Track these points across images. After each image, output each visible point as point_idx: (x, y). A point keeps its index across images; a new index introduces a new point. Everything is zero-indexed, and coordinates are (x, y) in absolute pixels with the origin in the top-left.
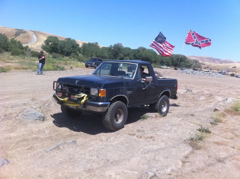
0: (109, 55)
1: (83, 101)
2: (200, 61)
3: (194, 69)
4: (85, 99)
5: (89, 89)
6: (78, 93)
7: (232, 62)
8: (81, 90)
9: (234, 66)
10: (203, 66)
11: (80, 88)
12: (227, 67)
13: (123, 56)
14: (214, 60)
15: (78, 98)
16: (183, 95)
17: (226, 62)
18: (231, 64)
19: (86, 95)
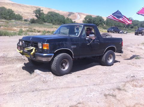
1: (32, 53)
4: (34, 51)
5: (37, 44)
6: (27, 47)
15: (28, 50)
19: (34, 48)
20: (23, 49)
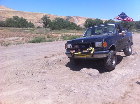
1: (92, 52)
8: (90, 45)
11: (89, 44)
19: (94, 48)
20: (82, 50)
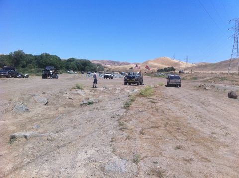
0: (10, 63)
2: (103, 65)
3: (99, 73)
7: (129, 64)
9: (131, 67)
10: (105, 68)
12: (126, 69)
13: (26, 63)
14: (113, 63)
16: (103, 91)
17: (123, 64)
18: (129, 65)
